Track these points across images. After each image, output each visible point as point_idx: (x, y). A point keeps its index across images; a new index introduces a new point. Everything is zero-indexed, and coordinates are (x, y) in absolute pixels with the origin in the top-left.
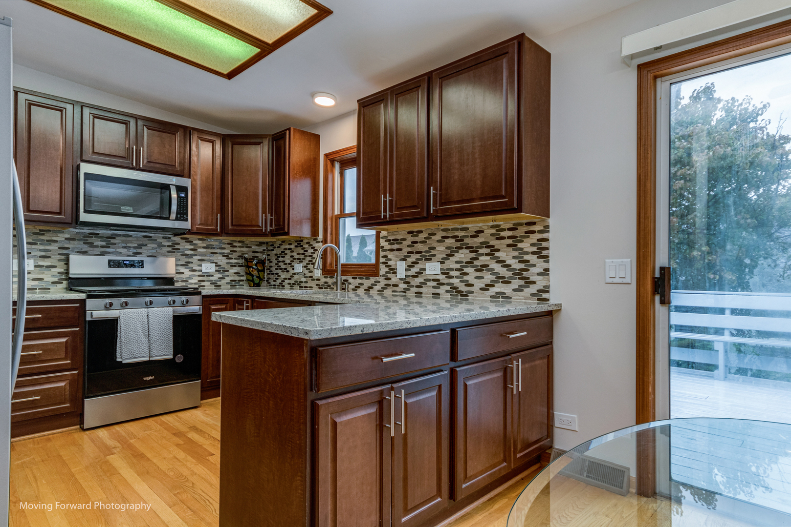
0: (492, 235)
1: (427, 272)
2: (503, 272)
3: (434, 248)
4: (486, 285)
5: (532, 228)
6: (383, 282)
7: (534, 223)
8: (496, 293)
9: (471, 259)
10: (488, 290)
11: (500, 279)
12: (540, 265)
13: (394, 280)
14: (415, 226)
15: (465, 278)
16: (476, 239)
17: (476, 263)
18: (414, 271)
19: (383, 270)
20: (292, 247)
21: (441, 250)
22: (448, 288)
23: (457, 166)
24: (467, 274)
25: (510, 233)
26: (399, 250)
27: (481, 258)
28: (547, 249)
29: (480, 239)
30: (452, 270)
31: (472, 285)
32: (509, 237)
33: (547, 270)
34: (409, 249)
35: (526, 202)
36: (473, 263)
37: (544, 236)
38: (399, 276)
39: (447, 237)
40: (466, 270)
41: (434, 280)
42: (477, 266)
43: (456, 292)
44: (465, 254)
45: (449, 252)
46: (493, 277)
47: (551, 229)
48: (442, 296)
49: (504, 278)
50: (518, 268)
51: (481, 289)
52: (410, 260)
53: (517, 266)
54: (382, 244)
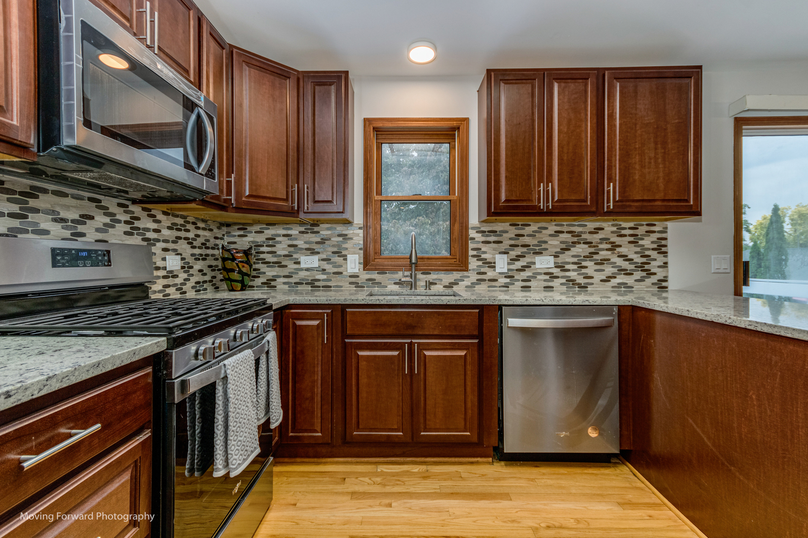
0: (613, 232)
1: (538, 266)
2: (626, 265)
3: (546, 242)
4: (607, 277)
5: (652, 228)
6: (474, 277)
7: (655, 225)
8: (618, 284)
9: (590, 253)
10: (609, 281)
11: (622, 270)
12: (660, 260)
14: (520, 220)
15: (584, 271)
16: (595, 236)
17: (595, 257)
18: (519, 264)
19: (474, 263)
21: (554, 244)
22: (564, 281)
24: (586, 267)
25: (631, 232)
26: (501, 242)
27: (601, 253)
28: (665, 246)
29: (601, 235)
30: (568, 263)
31: (592, 277)
32: (630, 235)
33: (666, 263)
34: (513, 242)
36: (592, 257)
38: (498, 270)
39: (562, 232)
40: (584, 264)
41: (546, 274)
42: (597, 260)
43: (573, 284)
44: (583, 249)
45: (564, 246)
46: (615, 270)
47: (669, 230)
48: (556, 289)
49: (626, 270)
50: (640, 262)
51: (602, 281)
52: (514, 253)
53: (638, 259)
54: (471, 236)
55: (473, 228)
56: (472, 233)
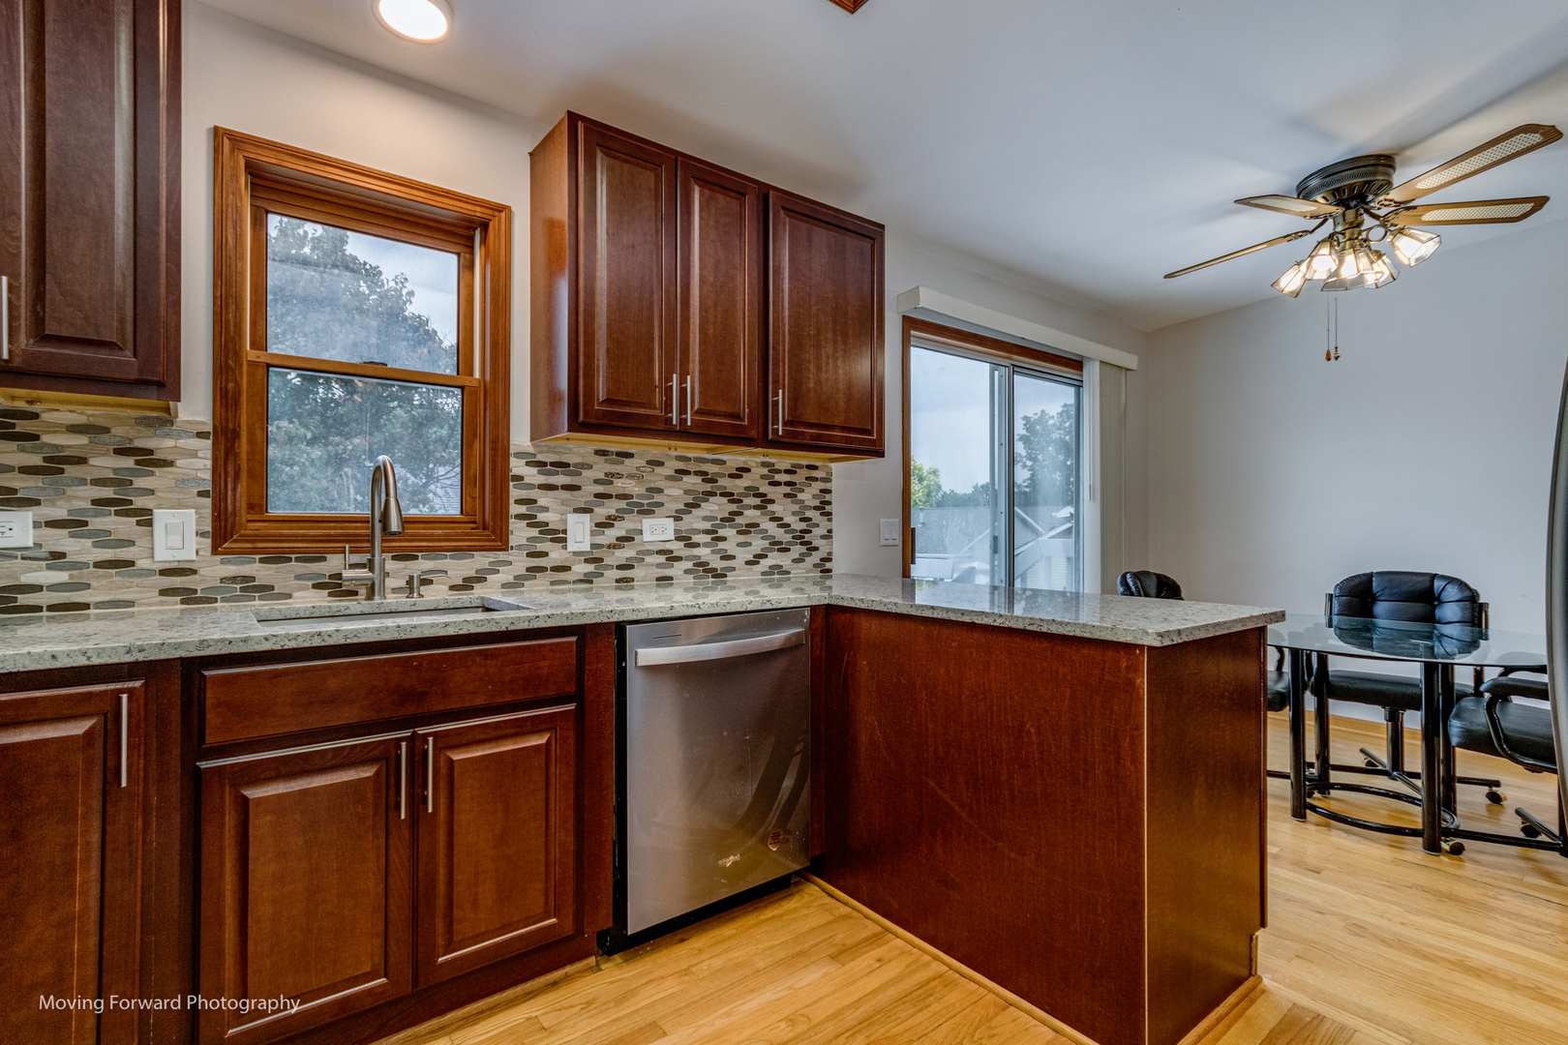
0: (763, 477)
1: (647, 537)
2: (780, 534)
3: (660, 491)
4: (755, 556)
5: (815, 474)
6: (520, 563)
7: (816, 467)
8: (770, 567)
9: (730, 513)
10: (758, 563)
11: (775, 544)
12: (824, 526)
14: (614, 443)
15: (721, 545)
16: (738, 481)
17: (739, 520)
18: (611, 535)
19: (518, 533)
21: (675, 494)
22: (689, 565)
23: (811, 367)
24: (724, 539)
25: (787, 478)
26: (575, 488)
27: (747, 513)
28: (829, 503)
29: (745, 482)
30: (698, 532)
32: (788, 484)
33: (830, 531)
34: (600, 489)
36: (734, 520)
37: (827, 485)
38: (572, 547)
39: (689, 473)
40: (722, 532)
41: (660, 552)
42: (741, 525)
43: (704, 571)
44: (719, 505)
45: (689, 499)
46: (766, 543)
47: (834, 477)
48: (677, 581)
49: (781, 543)
50: (799, 529)
51: (747, 563)
52: (603, 511)
53: (796, 525)
54: (515, 471)
55: (518, 455)
56: (517, 466)
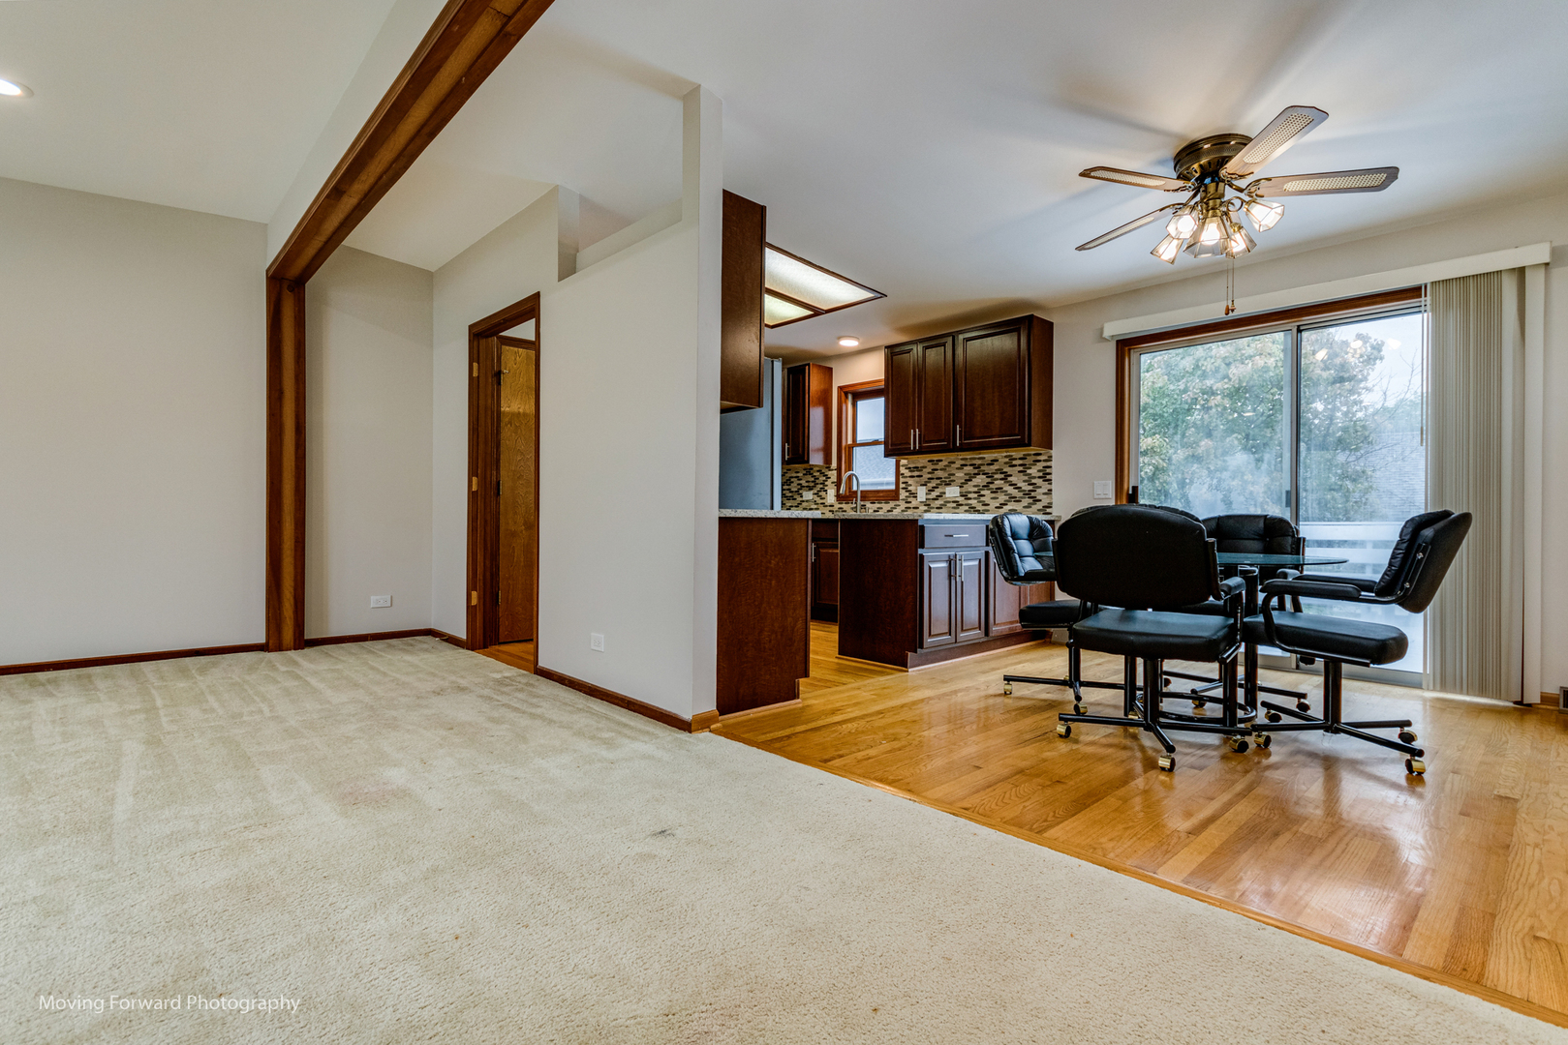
0: (1006, 463)
1: (947, 495)
2: (1015, 492)
3: (953, 474)
4: (1000, 504)
5: (1039, 458)
6: (903, 505)
7: (1040, 454)
8: (1009, 510)
9: (987, 483)
10: (1002, 508)
11: (1012, 498)
12: (1045, 487)
13: (914, 503)
14: (935, 457)
15: (982, 499)
16: (991, 467)
17: (991, 486)
18: (934, 494)
19: (903, 494)
20: (800, 475)
21: (960, 476)
22: (967, 508)
23: (980, 409)
24: (983, 495)
25: (1021, 462)
26: (919, 476)
27: (996, 482)
28: (1050, 474)
29: (995, 467)
30: (970, 492)
31: (988, 505)
32: (1020, 465)
33: (1051, 490)
34: (930, 476)
35: (1034, 439)
36: (989, 486)
37: (1048, 464)
38: (919, 500)
39: (966, 465)
40: (982, 492)
41: (954, 502)
42: (993, 488)
43: (974, 511)
44: (981, 479)
45: (967, 477)
46: (1007, 498)
47: (1053, 459)
49: (1016, 497)
50: (1027, 489)
51: (996, 508)
52: (930, 485)
53: (1026, 487)
54: (902, 472)
55: (903, 466)
56: (902, 470)
